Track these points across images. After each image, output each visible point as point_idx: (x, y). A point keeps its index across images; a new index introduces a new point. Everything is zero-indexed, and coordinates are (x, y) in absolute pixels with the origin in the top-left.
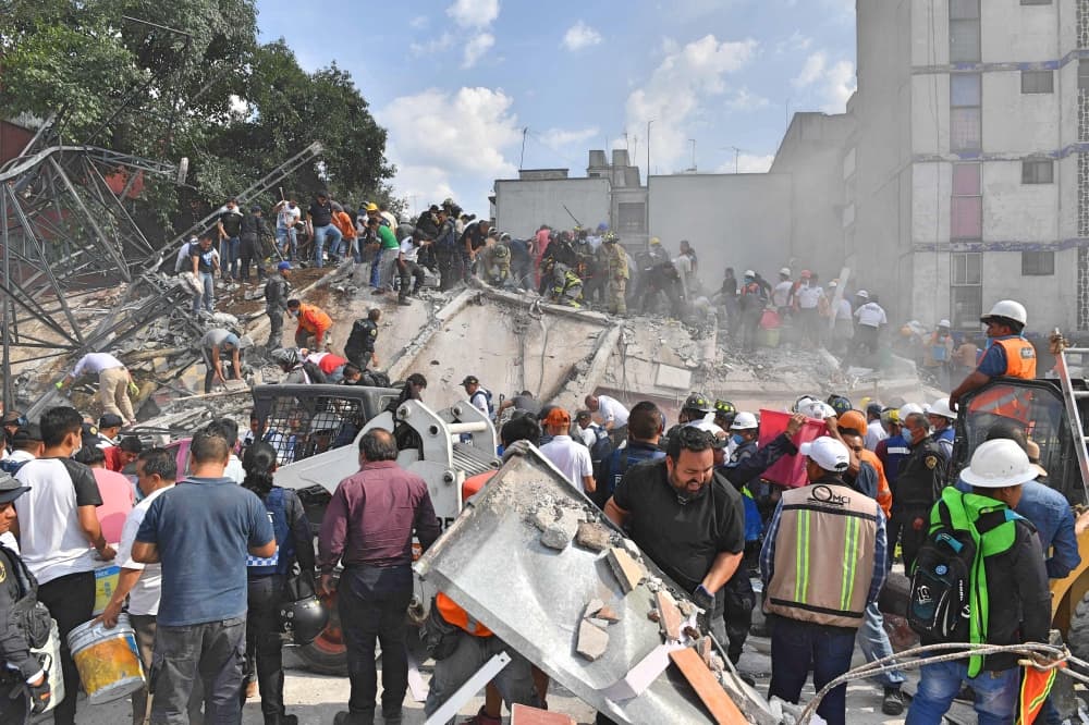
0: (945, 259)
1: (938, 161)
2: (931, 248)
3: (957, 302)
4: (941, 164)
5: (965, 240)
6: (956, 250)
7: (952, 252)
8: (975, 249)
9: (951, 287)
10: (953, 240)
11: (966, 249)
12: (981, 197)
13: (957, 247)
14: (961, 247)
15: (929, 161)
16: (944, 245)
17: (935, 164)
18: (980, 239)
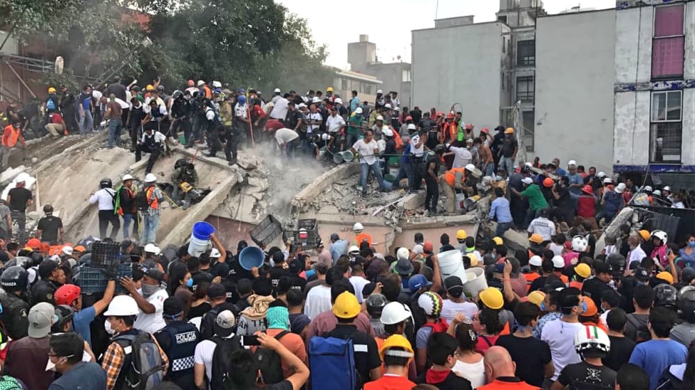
0: (644, 98)
1: (641, 7)
2: (632, 88)
3: (658, 137)
4: (644, 9)
5: (664, 79)
6: (655, 88)
7: (651, 90)
8: (675, 87)
9: (651, 124)
10: (653, 80)
11: (666, 86)
12: (684, 36)
13: (657, 85)
14: (661, 86)
15: (632, 7)
16: (643, 85)
17: (638, 9)
18: (681, 77)
